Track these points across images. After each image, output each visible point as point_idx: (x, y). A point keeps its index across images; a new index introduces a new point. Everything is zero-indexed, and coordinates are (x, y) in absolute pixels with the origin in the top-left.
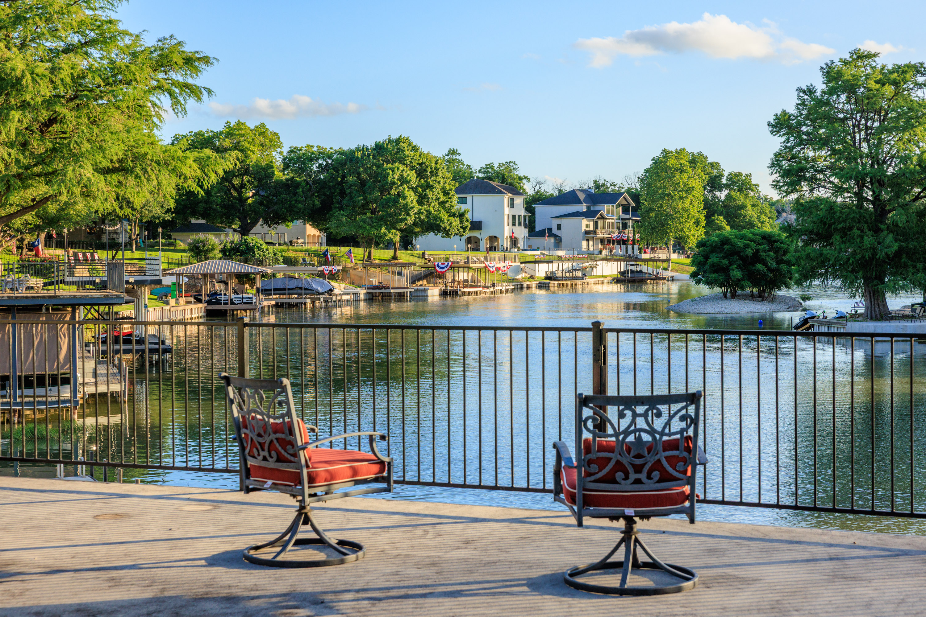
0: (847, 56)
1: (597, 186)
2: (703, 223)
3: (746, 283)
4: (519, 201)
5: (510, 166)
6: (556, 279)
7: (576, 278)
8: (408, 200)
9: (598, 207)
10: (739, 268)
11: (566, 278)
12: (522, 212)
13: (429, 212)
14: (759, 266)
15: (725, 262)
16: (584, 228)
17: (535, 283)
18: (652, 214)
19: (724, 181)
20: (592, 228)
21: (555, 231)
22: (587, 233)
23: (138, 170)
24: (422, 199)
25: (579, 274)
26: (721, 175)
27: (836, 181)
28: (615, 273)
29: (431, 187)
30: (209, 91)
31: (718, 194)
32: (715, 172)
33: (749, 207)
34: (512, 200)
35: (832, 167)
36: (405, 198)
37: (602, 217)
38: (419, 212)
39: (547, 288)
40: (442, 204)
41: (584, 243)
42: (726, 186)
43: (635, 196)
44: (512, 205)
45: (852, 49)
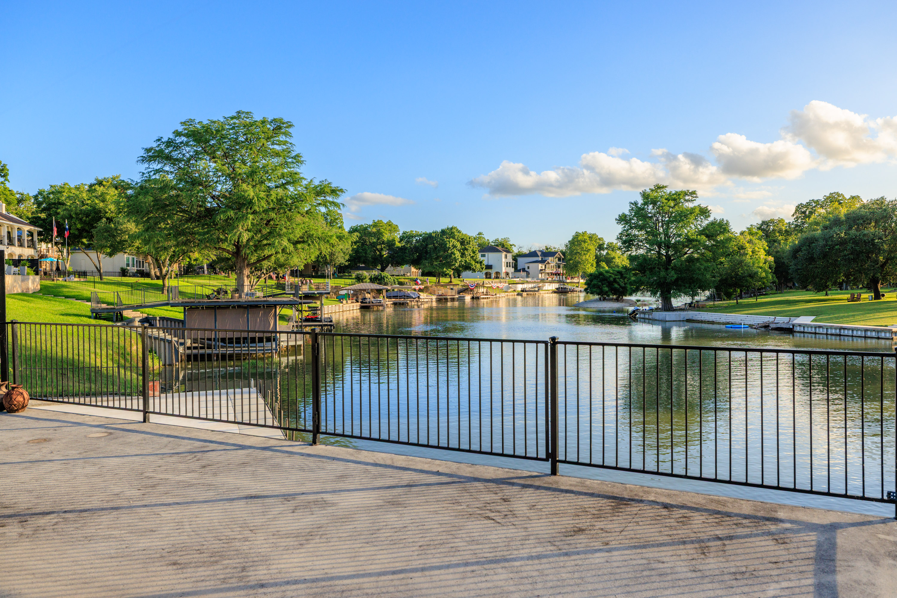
0: (653, 188)
1: (547, 249)
2: (595, 265)
3: (609, 293)
4: (509, 256)
5: (506, 240)
6: (526, 291)
7: (535, 291)
8: (456, 255)
9: (546, 258)
10: (607, 286)
11: (530, 291)
12: (511, 261)
13: (466, 261)
14: (616, 286)
15: (600, 283)
16: (540, 268)
17: (516, 293)
18: (571, 262)
19: (605, 246)
20: (543, 268)
21: (526, 269)
22: (541, 270)
23: (310, 242)
24: (463, 255)
25: (537, 289)
26: (603, 244)
27: (648, 246)
28: (554, 289)
29: (467, 250)
30: (343, 205)
31: (602, 252)
32: (601, 242)
33: (617, 258)
34: (506, 255)
35: (646, 239)
36: (454, 254)
37: (548, 263)
38: (461, 261)
39: (521, 295)
40: (472, 257)
41: (540, 275)
42: (606, 248)
43: (564, 253)
44: (506, 257)
45: (655, 184)
